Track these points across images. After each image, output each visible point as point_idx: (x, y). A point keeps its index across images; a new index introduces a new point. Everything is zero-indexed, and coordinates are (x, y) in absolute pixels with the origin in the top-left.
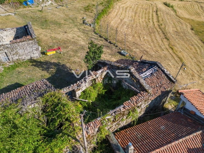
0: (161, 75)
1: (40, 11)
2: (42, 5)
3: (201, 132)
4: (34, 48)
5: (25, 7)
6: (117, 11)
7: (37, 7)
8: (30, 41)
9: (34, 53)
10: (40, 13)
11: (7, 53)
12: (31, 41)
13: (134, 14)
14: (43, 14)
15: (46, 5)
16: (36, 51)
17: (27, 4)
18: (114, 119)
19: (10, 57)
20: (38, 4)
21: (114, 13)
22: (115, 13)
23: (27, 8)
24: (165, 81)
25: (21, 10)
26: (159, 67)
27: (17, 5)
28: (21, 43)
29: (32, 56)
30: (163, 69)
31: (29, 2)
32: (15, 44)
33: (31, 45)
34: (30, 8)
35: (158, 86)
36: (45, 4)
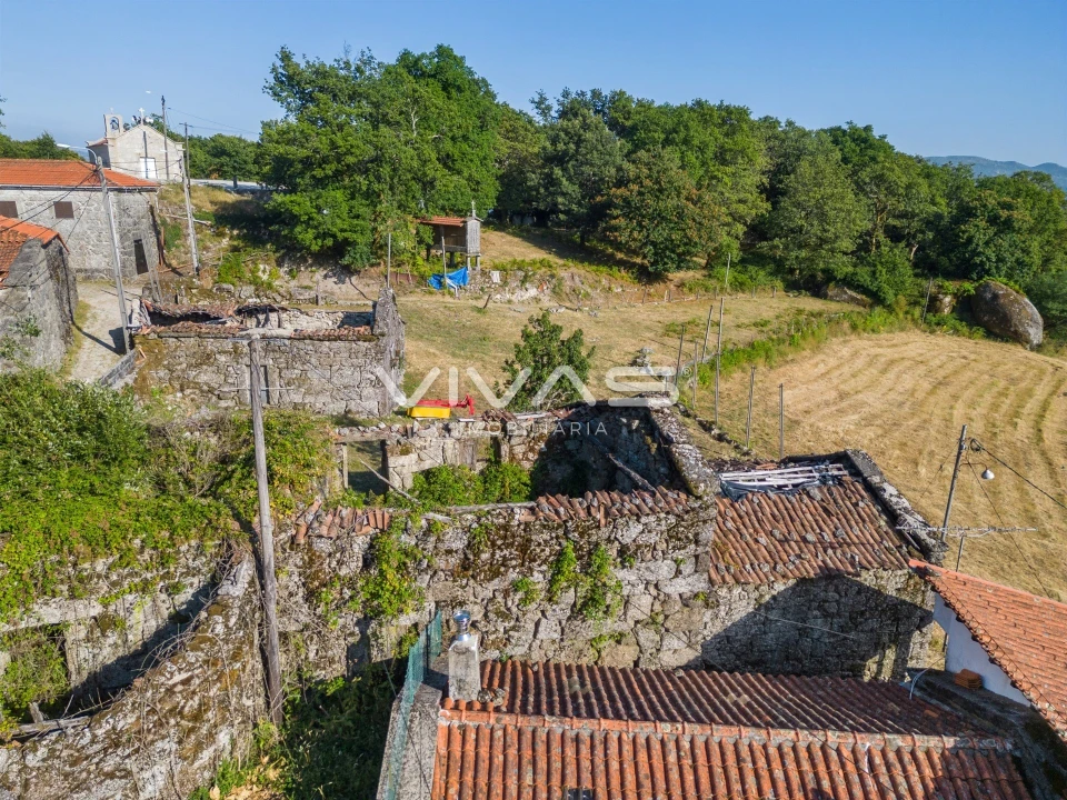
0: (856, 505)
1: (479, 310)
2: (498, 296)
3: (950, 742)
4: (370, 376)
5: (431, 293)
6: (832, 362)
7: (476, 298)
8: (360, 343)
9: (365, 393)
10: (475, 314)
11: (270, 371)
12: (366, 344)
13: (926, 386)
14: (484, 320)
15: (513, 298)
16: (371, 390)
17: (441, 284)
18: (469, 546)
19: (275, 390)
20: (482, 289)
21: (816, 365)
22: (822, 368)
23: (439, 297)
24: (868, 530)
25: (412, 298)
26: (856, 473)
27: (405, 282)
28: (327, 343)
29: (353, 406)
30: (876, 479)
31: (450, 278)
32: (307, 341)
33: (361, 361)
34: (448, 299)
35: (811, 537)
36: (508, 296)
